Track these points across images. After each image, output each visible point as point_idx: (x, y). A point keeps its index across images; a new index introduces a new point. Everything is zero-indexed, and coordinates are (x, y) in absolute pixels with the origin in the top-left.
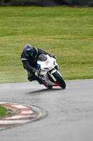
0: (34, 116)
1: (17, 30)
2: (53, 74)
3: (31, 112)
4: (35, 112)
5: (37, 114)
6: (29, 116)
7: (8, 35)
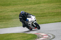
0: (49, 38)
1: (40, 2)
2: (35, 23)
3: (48, 36)
4: (50, 36)
5: (50, 37)
6: (47, 38)
7: (37, 4)
